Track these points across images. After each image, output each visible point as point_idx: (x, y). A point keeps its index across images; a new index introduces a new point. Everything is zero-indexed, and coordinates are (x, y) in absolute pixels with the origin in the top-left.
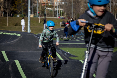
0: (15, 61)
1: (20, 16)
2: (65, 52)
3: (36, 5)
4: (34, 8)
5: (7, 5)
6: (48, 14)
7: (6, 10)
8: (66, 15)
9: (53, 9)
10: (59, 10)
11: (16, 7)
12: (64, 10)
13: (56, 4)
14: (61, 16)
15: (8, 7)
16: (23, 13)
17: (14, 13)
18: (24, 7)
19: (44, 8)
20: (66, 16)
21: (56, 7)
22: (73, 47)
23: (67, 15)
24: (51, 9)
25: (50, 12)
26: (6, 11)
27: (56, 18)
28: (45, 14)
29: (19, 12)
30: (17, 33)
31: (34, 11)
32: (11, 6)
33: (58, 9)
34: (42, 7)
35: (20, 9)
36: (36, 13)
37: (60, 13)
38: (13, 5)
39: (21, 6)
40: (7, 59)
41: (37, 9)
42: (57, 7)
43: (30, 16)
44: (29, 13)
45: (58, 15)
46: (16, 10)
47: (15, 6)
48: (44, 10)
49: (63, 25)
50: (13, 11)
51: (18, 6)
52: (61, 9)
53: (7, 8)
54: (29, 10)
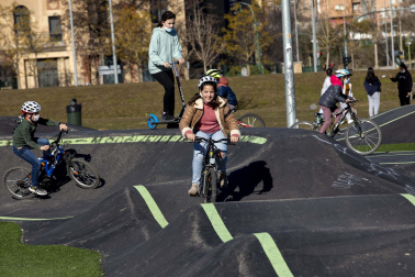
1: (252, 73)
3: (307, 24)
4: (299, 37)
5: (199, 33)
6: (356, 57)
7: (198, 54)
9: (374, 35)
10: (397, 38)
11: (235, 38)
13: (383, 14)
14: (406, 58)
15: (204, 42)
16: (262, 60)
17: (227, 64)
18: (264, 38)
21: (386, 27)
24: (365, 36)
25: (364, 47)
26: (200, 58)
27: (388, 68)
28: (344, 59)
29: (248, 56)
30: (250, 135)
31: (302, 49)
32: (215, 36)
33: (393, 34)
35: (250, 45)
36: (312, 55)
37: (401, 49)
38: (221, 35)
39: (252, 36)
40: (225, 235)
41: (314, 41)
42: (389, 25)
43: (292, 68)
44: (288, 56)
45: (397, 57)
46: (236, 52)
47: (229, 35)
48: (341, 40)
50: (223, 56)
51: (240, 34)
52: (406, 35)
53: (201, 45)
54: (288, 45)
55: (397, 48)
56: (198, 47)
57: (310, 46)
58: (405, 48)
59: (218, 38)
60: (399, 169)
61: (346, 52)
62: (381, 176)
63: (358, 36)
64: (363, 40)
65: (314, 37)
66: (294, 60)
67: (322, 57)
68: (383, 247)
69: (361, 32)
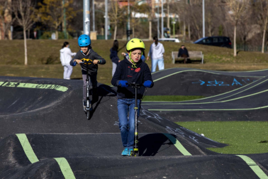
0: (58, 160)
1: (59, 38)
2: (193, 135)
3: (101, 4)
4: (96, 13)
5: (21, 5)
6: (136, 30)
7: (19, 21)
8: (187, 30)
9: (150, 15)
10: (165, 18)
11: (48, 11)
12: (181, 17)
14: (172, 33)
15: (25, 12)
16: (67, 28)
17: (41, 30)
18: (70, 12)
19: (125, 13)
20: (187, 35)
21: (158, 10)
22: (214, 120)
23: (189, 32)
24: (143, 15)
25: (142, 23)
26: (21, 24)
28: (127, 31)
29: (57, 24)
30: (56, 84)
31: (97, 22)
32: (33, 8)
33: (163, 15)
34: (119, 10)
35: (59, 17)
36: (104, 27)
37: (168, 27)
38: (38, 8)
39: (61, 10)
40: (33, 158)
41: (106, 17)
42: (160, 8)
44: (86, 27)
45: (165, 32)
46: (48, 21)
47: (43, 9)
48: (126, 17)
49: (180, 58)
50: (38, 24)
51: (51, 8)
52: (172, 16)
53: (22, 14)
54: (87, 19)
55: (165, 25)
56: (20, 16)
57: (103, 20)
58: (171, 26)
59: (35, 10)
60: (162, 115)
61: (129, 26)
62: (150, 119)
63: (138, 15)
64: (141, 18)
65: (106, 13)
66: (91, 29)
67: (112, 30)
68: (148, 172)
69: (140, 12)
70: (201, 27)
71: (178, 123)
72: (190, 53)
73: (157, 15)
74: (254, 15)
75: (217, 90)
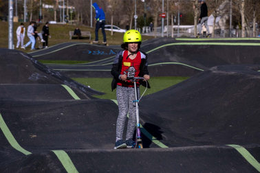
2: (82, 86)
4: (18, 4)
6: (45, 16)
8: (80, 17)
9: (55, 6)
10: (66, 9)
12: (76, 9)
14: (70, 19)
19: (38, 5)
20: (80, 20)
21: (61, 3)
22: (97, 77)
23: (82, 19)
24: (50, 7)
25: (50, 12)
27: (60, 23)
28: (40, 17)
31: (19, 10)
33: (64, 7)
34: (34, 2)
36: (23, 14)
37: (68, 15)
41: (25, 7)
43: (12, 19)
44: (11, 13)
45: (65, 18)
48: (39, 8)
49: (75, 36)
52: (70, 8)
54: (11, 8)
55: (65, 14)
57: (23, 9)
58: (70, 14)
60: (62, 73)
61: (41, 14)
62: (53, 76)
63: (47, 6)
64: (49, 9)
65: (25, 4)
66: (14, 15)
67: (29, 16)
68: (51, 110)
69: (49, 4)
70: (90, 16)
71: (72, 79)
72: (82, 32)
73: (60, 7)
74: (125, 8)
75: (99, 57)
